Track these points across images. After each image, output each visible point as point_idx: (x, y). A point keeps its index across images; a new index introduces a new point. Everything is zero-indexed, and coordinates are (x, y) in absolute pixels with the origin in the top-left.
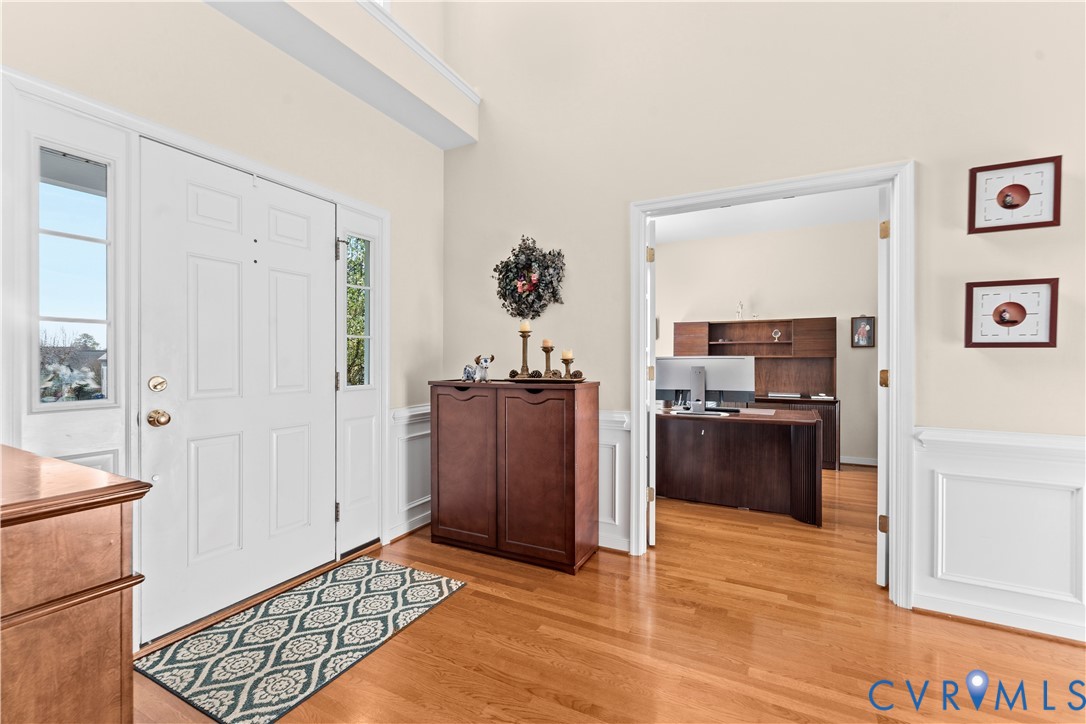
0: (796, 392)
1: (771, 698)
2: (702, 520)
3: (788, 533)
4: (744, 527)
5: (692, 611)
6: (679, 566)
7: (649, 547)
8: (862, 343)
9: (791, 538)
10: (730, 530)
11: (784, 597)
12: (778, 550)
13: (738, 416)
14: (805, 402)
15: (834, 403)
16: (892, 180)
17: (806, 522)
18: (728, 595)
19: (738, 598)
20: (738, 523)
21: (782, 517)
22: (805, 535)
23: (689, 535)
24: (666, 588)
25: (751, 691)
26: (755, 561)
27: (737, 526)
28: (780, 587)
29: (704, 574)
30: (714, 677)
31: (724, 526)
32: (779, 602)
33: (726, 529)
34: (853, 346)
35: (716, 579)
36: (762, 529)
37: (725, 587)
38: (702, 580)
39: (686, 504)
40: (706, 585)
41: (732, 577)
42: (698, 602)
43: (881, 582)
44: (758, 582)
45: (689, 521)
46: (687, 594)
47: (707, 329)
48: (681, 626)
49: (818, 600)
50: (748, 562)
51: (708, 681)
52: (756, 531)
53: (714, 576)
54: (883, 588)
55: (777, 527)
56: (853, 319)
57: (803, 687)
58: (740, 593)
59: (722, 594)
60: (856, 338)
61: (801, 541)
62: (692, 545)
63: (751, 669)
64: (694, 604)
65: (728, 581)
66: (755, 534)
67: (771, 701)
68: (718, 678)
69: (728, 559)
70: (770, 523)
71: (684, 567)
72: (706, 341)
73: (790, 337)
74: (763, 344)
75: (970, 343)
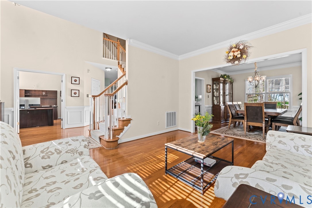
0: (49, 105)
7: (18, 133)
13: (36, 109)
14: (51, 107)
15: (57, 107)
16: (63, 75)
17: (50, 126)
47: (24, 91)
54: (62, 128)
56: (60, 91)
72: (24, 94)
73: (47, 94)
74: (40, 95)
75: (71, 96)
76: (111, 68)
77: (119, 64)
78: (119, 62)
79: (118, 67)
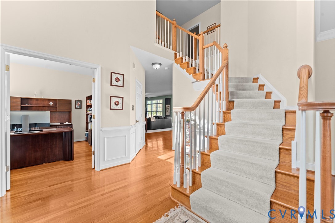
0: (58, 122)
1: (77, 207)
2: (29, 173)
3: (64, 165)
4: (48, 169)
5: (40, 201)
6: (26, 191)
7: (7, 191)
8: (78, 107)
9: (65, 166)
10: (43, 171)
11: (70, 182)
12: (63, 171)
13: (42, 132)
14: (62, 125)
15: (71, 125)
16: (96, 69)
17: (69, 160)
18: (51, 190)
19: (56, 189)
20: (45, 168)
21: (61, 162)
22: (70, 164)
23: (25, 180)
24: (24, 201)
25: (71, 209)
26: (57, 177)
27: (45, 169)
28: (68, 180)
29: (40, 188)
30: (57, 213)
31: (40, 171)
32: (69, 184)
33: (41, 172)
34: (76, 108)
35: (45, 188)
36: (55, 167)
37: (49, 189)
38: (39, 191)
39: (18, 170)
40: (42, 191)
41: (50, 184)
42: (40, 198)
43: (93, 167)
44: (60, 182)
45: (23, 175)
46: (34, 198)
47: (20, 100)
48: (37, 208)
49: (79, 178)
50: (54, 178)
51: (56, 216)
52: (53, 168)
53: (43, 188)
54: (93, 169)
55: (60, 165)
56: (76, 100)
57: (84, 199)
58: (55, 188)
59: (49, 191)
60: (77, 106)
61: (70, 166)
62: (29, 182)
63: (68, 204)
64: (39, 199)
65: (50, 186)
66: (53, 169)
67: (77, 208)
68: (59, 213)
69: (46, 180)
70: (57, 165)
71: (28, 191)
72: (20, 105)
73: (56, 105)
74: (45, 107)
75: (111, 109)
76: (160, 64)
77: (176, 57)
78: (176, 54)
79: (174, 62)
